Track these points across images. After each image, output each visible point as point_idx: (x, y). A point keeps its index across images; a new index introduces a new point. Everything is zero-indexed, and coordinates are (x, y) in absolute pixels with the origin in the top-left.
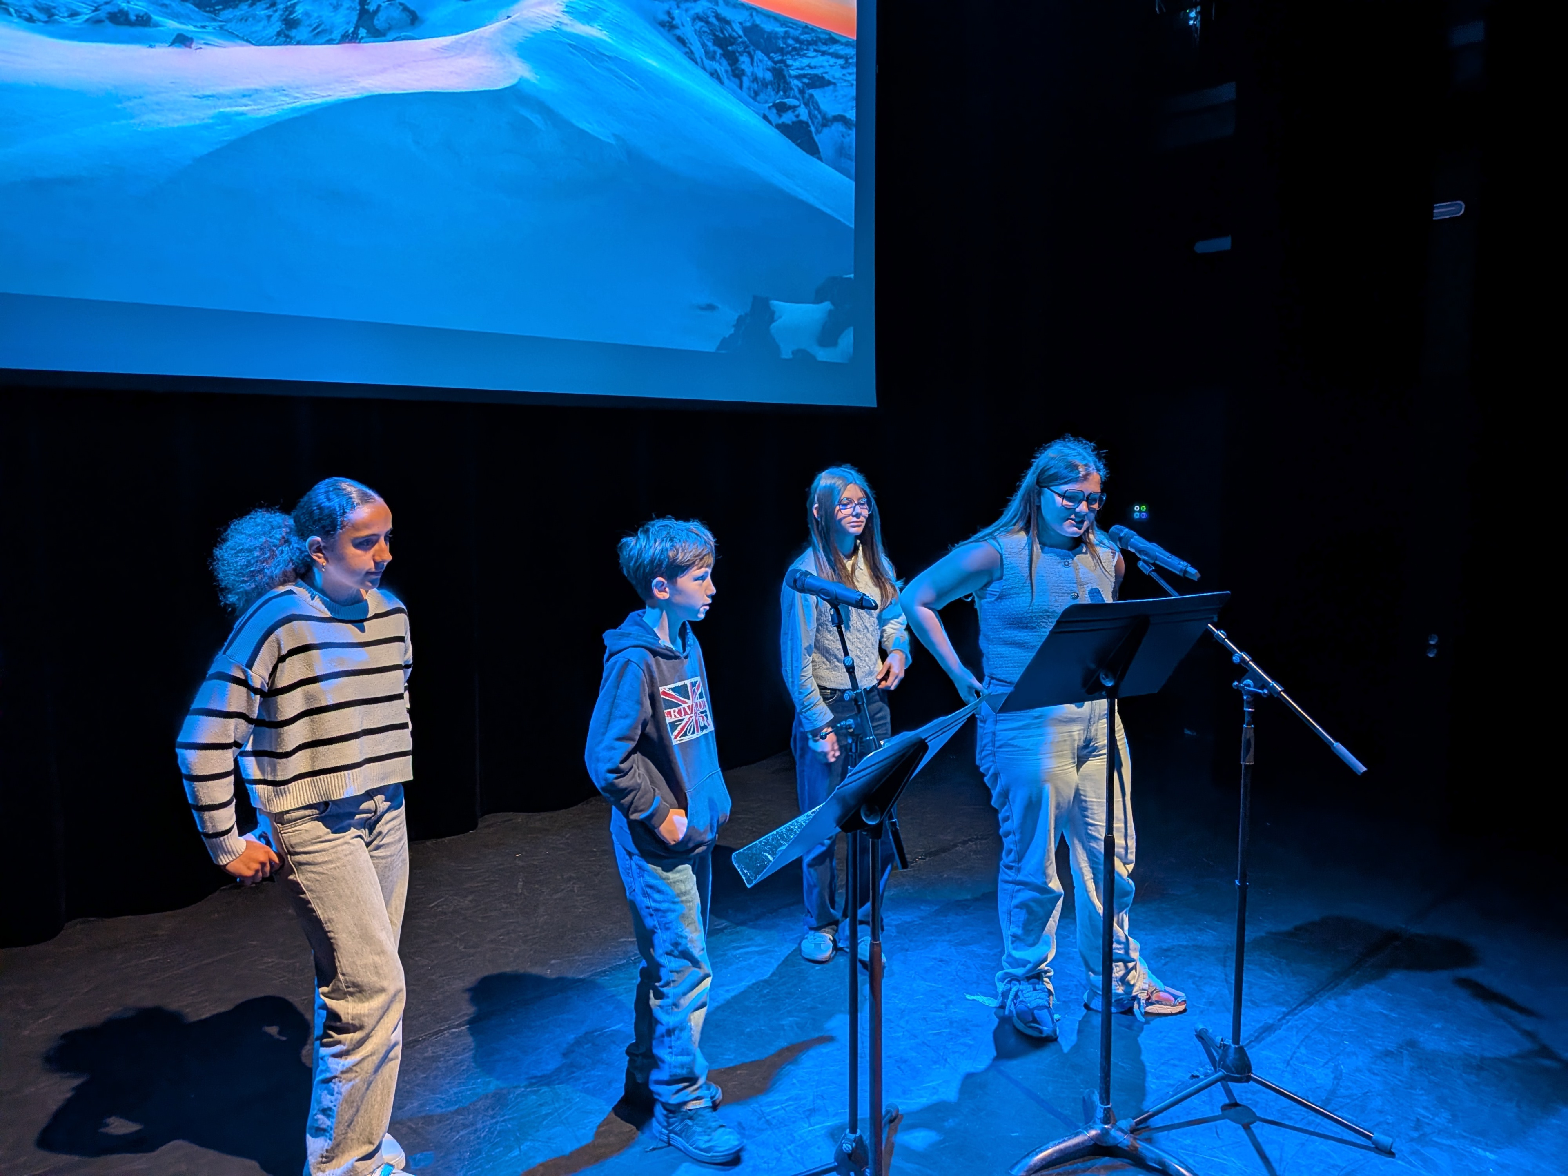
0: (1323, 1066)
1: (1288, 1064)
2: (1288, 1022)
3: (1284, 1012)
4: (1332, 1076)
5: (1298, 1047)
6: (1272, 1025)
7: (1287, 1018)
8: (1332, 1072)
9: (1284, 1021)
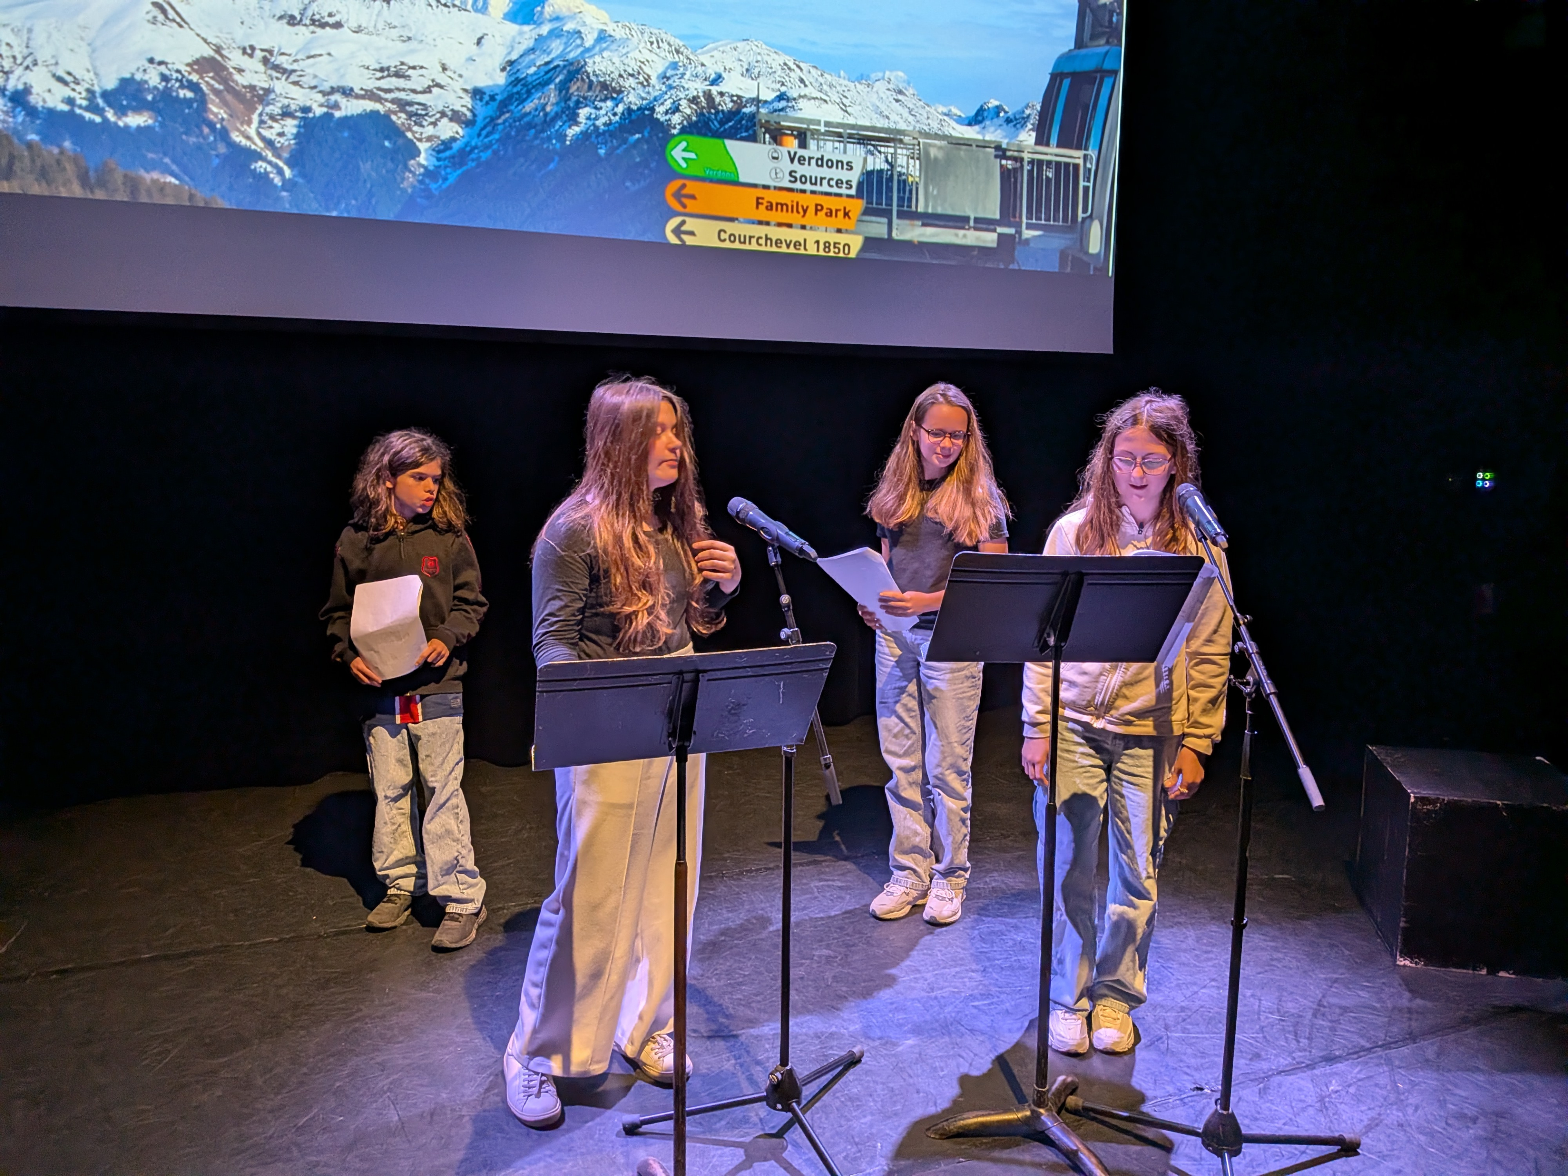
0: (1362, 1112)
1: (1322, 1100)
2: (1360, 1057)
3: (1363, 1046)
4: (1366, 1122)
5: (1349, 1086)
6: (1340, 1057)
7: (1362, 1054)
8: (1369, 1120)
9: (1355, 1056)
